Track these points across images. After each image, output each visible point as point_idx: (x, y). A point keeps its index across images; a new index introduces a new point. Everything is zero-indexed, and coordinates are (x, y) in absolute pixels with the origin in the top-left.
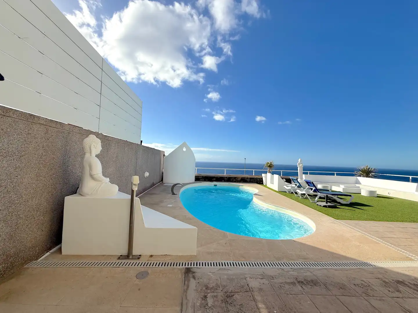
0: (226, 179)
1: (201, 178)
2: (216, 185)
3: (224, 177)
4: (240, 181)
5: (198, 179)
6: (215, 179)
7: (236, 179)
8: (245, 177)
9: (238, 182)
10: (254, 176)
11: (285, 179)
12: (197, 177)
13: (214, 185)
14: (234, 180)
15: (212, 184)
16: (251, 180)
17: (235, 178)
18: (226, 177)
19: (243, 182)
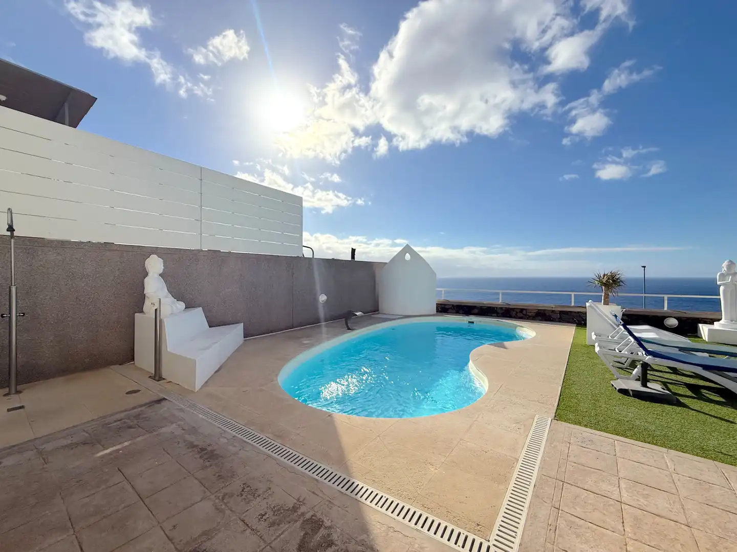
0: (500, 311)
1: (451, 308)
2: (473, 322)
3: (497, 308)
4: (533, 317)
5: (443, 309)
6: (476, 311)
7: (524, 312)
8: (545, 310)
9: (528, 319)
10: (573, 307)
11: (675, 318)
12: (443, 306)
13: (469, 322)
14: (520, 315)
15: (464, 320)
16: (564, 316)
17: (522, 310)
18: (501, 308)
19: (541, 320)
